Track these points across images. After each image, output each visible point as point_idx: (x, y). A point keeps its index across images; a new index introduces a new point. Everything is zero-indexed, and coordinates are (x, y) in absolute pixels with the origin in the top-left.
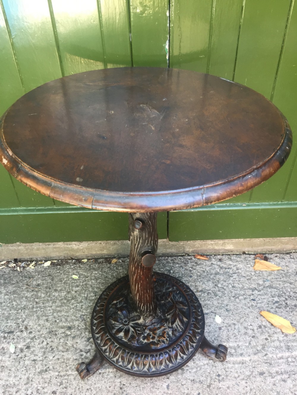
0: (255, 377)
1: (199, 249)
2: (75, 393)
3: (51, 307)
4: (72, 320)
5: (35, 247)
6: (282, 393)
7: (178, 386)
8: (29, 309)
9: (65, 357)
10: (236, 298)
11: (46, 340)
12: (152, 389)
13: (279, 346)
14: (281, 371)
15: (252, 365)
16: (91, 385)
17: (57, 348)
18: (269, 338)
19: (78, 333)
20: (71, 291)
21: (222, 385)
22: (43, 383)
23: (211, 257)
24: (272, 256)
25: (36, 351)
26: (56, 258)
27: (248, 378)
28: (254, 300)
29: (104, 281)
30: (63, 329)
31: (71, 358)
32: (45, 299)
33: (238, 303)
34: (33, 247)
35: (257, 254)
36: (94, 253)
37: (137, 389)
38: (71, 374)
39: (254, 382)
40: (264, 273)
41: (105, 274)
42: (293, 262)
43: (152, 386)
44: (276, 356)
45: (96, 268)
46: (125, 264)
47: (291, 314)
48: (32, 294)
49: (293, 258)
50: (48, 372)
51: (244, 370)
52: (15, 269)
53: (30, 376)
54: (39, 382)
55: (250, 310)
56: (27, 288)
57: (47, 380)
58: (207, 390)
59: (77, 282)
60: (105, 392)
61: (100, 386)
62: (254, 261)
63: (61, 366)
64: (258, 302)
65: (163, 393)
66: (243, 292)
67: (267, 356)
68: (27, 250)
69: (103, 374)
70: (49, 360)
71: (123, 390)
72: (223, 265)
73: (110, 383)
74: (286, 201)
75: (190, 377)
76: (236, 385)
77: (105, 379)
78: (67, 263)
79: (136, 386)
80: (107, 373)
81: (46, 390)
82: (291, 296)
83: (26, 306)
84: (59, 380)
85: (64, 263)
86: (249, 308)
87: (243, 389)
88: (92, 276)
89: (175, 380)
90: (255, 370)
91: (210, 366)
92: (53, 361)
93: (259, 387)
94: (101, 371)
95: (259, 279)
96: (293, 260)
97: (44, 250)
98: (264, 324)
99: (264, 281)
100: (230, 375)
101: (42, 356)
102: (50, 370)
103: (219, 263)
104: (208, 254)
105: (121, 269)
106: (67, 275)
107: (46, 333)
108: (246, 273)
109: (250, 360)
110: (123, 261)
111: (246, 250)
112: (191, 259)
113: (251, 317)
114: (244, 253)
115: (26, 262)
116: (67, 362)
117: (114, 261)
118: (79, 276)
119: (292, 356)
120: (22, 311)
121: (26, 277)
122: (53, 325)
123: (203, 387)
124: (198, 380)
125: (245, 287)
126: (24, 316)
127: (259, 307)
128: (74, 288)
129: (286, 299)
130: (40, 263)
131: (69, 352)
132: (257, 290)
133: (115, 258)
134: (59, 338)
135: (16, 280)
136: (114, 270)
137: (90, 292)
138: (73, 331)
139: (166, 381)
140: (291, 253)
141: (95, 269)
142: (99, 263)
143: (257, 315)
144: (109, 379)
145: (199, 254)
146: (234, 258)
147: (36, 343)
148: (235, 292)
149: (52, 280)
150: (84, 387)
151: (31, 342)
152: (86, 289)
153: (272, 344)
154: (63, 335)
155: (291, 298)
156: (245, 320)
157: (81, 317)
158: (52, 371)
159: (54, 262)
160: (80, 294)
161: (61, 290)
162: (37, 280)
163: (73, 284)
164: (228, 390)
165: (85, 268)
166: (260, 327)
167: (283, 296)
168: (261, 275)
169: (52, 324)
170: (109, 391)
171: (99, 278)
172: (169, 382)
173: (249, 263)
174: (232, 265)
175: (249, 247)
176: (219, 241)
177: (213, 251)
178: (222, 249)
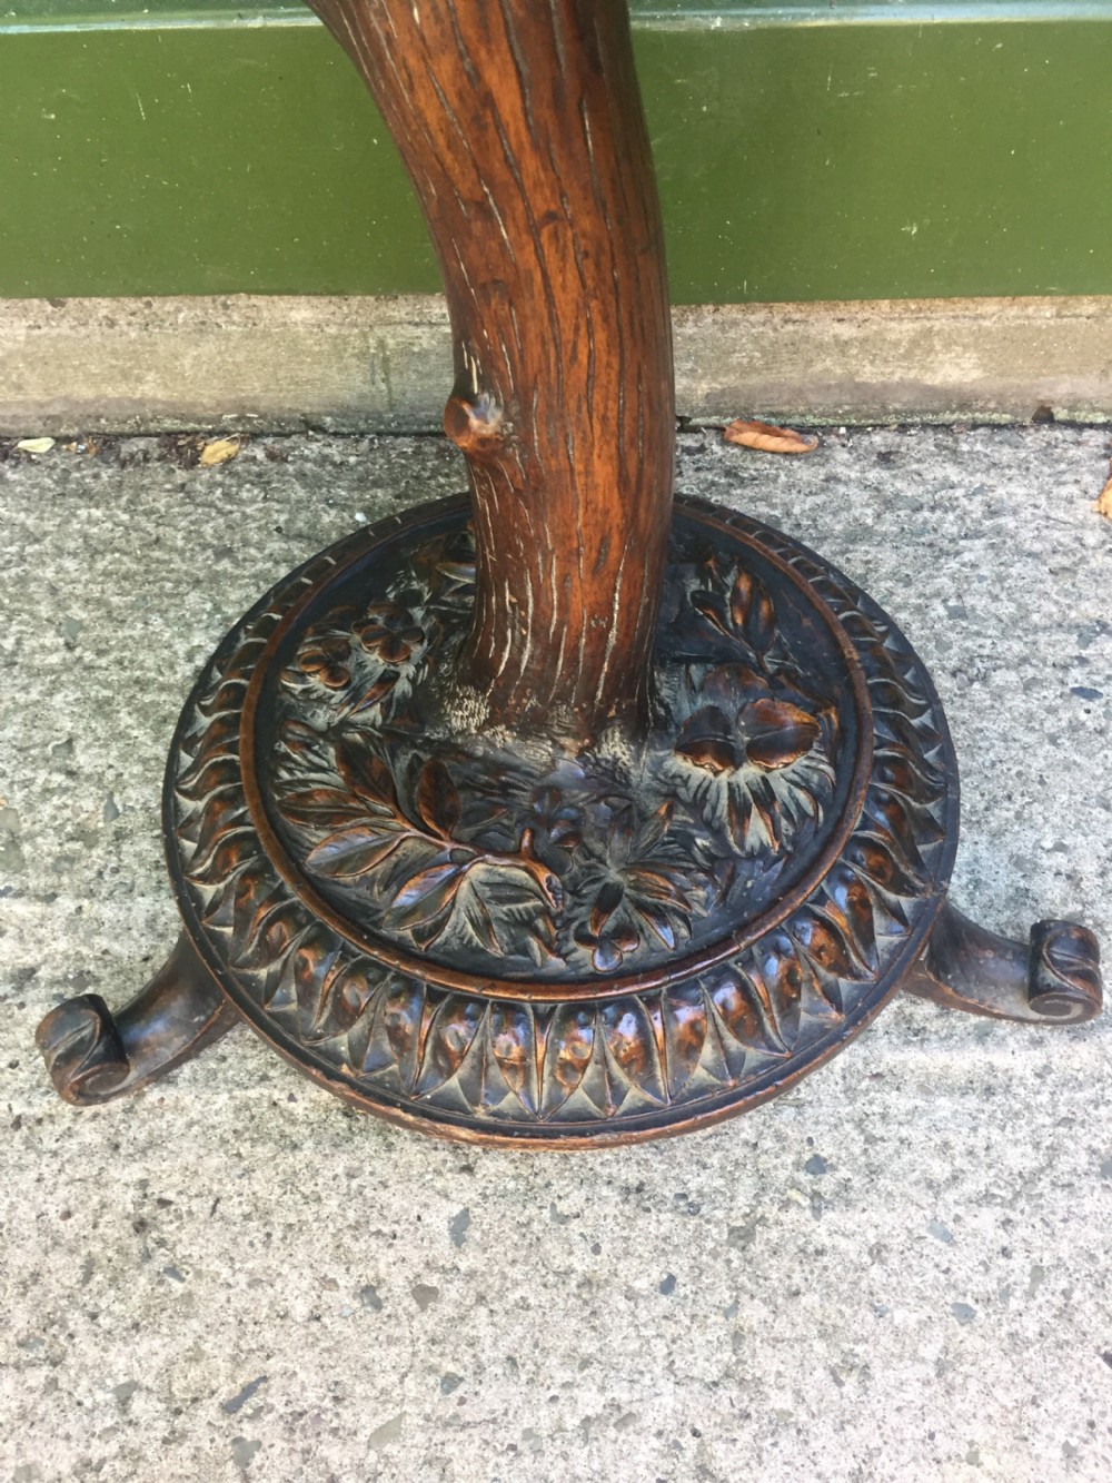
0: (1070, 1185)
1: (754, 380)
7: (527, 1225)
10: (971, 681)
12: (347, 1240)
15: (1055, 1106)
21: (830, 1234)
23: (832, 439)
27: (1017, 1195)
28: (1089, 694)
29: (134, 567)
36: (85, 392)
37: (246, 1232)
39: (1065, 1221)
41: (150, 527)
43: (351, 1215)
45: (96, 487)
46: (285, 473)
55: (1060, 755)
58: (729, 1262)
60: (30, 1244)
62: (1103, 463)
65: (420, 1268)
66: (1017, 647)
69: (37, 1129)
71: (155, 1234)
72: (899, 485)
73: (76, 1189)
75: (614, 1170)
76: (930, 1238)
77: (46, 1159)
79: (247, 1217)
80: (66, 1125)
86: (1053, 740)
87: (983, 1263)
88: (69, 535)
89: (511, 1185)
90: (1075, 1139)
93: (1092, 1257)
94: (30, 1104)
103: (874, 475)
104: (811, 420)
105: (253, 501)
108: (1045, 532)
109: (1043, 1073)
110: (271, 456)
111: (1060, 388)
112: (702, 449)
113: (1065, 797)
114: (1044, 417)
117: (217, 450)
123: (699, 1236)
124: (669, 1191)
125: (1035, 618)
133: (223, 433)
136: (211, 505)
137: (41, 625)
139: (452, 1184)
141: (91, 499)
142: (123, 465)
144: (71, 1160)
145: (749, 422)
146: (979, 447)
148: (969, 644)
152: (18, 605)
156: (1018, 816)
164: (875, 1271)
165: (34, 486)
170: (56, 1244)
171: (109, 546)
172: (471, 1195)
173: (1065, 478)
174: (960, 485)
175: (1081, 373)
176: (893, 321)
177: (846, 398)
178: (902, 385)
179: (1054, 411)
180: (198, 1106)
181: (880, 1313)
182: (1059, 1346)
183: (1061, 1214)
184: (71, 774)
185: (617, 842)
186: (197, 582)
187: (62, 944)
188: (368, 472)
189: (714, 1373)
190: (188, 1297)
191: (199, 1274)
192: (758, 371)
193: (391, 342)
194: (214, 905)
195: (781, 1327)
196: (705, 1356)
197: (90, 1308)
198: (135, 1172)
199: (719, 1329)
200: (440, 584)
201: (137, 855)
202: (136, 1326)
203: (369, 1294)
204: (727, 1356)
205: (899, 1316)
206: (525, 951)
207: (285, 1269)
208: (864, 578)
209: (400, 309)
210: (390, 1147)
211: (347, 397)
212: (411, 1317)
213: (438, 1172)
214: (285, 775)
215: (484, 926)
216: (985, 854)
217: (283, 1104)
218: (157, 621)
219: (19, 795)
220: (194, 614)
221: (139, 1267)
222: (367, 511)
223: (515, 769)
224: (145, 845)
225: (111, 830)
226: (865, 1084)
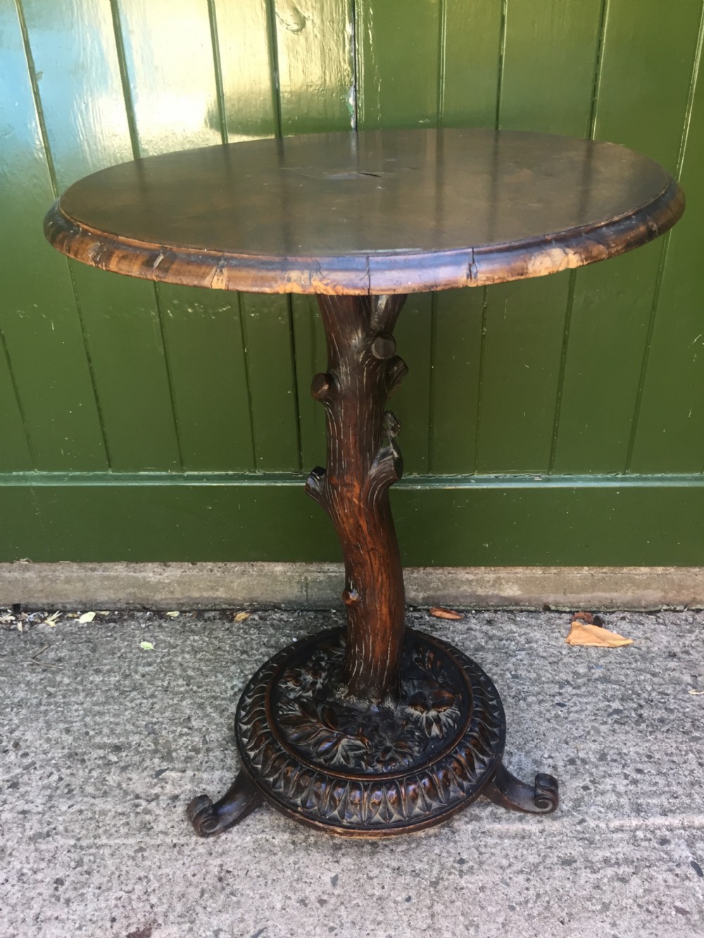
0: (550, 868)
1: (439, 593)
2: (110, 884)
3: (82, 703)
4: (127, 733)
5: (62, 575)
6: (615, 906)
7: (358, 880)
8: (29, 707)
9: (97, 809)
10: (520, 700)
11: (59, 770)
12: (294, 884)
13: (617, 804)
14: (617, 859)
15: (546, 842)
16: (150, 870)
17: (81, 788)
18: (592, 787)
19: (137, 758)
20: (133, 674)
21: (466, 883)
22: (35, 862)
23: (470, 615)
24: (613, 618)
25: (32, 794)
26: (107, 606)
27: (532, 871)
28: (562, 705)
29: (211, 657)
30: (102, 751)
31: (110, 811)
32: (70, 688)
33: (522, 711)
34: (57, 574)
35: (577, 612)
36: (196, 594)
37: (258, 881)
38: (106, 845)
39: (548, 879)
40: (592, 651)
41: (217, 643)
42: (662, 631)
43: (296, 876)
44: (607, 824)
45: (196, 629)
46: (266, 624)
47: (649, 738)
48: (43, 676)
49: (664, 624)
50: (51, 839)
51: (525, 852)
52: (12, 627)
53: (9, 844)
54: (27, 857)
55: (551, 725)
56: (32, 665)
57: (47, 854)
58: (430, 892)
59: (149, 656)
60: (181, 885)
61: (171, 873)
62: (569, 626)
63: (86, 827)
64: (572, 709)
65: (321, 893)
66: (536, 689)
67: (585, 824)
68: (43, 581)
69: (182, 848)
70: (58, 812)
71: (226, 882)
72: (494, 631)
73: (197, 867)
74: (633, 472)
75: (389, 863)
76: (501, 884)
77: (186, 857)
78: (132, 617)
79: (258, 877)
80: (193, 846)
81: (39, 876)
82: (652, 701)
83: (24, 701)
84: (75, 856)
85: (126, 617)
86: (549, 721)
87: (519, 892)
88: (186, 646)
89: (353, 867)
90: (552, 853)
91: (441, 839)
92: (68, 815)
93: (558, 891)
94: (179, 839)
95: (578, 664)
96: (662, 627)
97: (81, 584)
98: (581, 755)
99: (590, 668)
100: (489, 862)
101: (44, 804)
102: (56, 834)
103: (485, 628)
104: (462, 608)
105: (255, 634)
106: (128, 641)
107: (60, 758)
108: (548, 649)
109: (542, 832)
110: (261, 618)
111: (551, 598)
112: (421, 618)
113: (552, 740)
114: (547, 608)
115: (39, 613)
116: (100, 820)
117: (241, 616)
118: (155, 643)
119: (647, 826)
120: (12, 710)
121: (34, 644)
122: (80, 742)
123: (419, 884)
124: (409, 869)
125: (543, 679)
126: (16, 721)
127: (572, 721)
128: (141, 669)
129: (641, 706)
130: (70, 615)
131: (109, 799)
132: (571, 685)
133: (243, 610)
134: (89, 767)
135: (11, 649)
137: (176, 678)
138: (124, 754)
139: (332, 867)
140: (659, 611)
141: (194, 633)
142: (206, 621)
143: (567, 737)
144: (195, 858)
145: (439, 608)
146: (524, 619)
147: (33, 777)
148: (519, 687)
149: (94, 650)
150: (131, 872)
151: (23, 775)
152: (168, 670)
153: (599, 798)
154: (100, 762)
155: (653, 704)
156: (536, 746)
157: (146, 726)
158: (62, 835)
159: (104, 615)
160: (152, 680)
161: (109, 671)
162: (57, 650)
163: (140, 659)
164: (481, 895)
165: (173, 628)
166: (572, 762)
167: (632, 700)
168: (584, 654)
169: (79, 738)
170: (191, 885)
171: (201, 650)
172: (339, 870)
173: (556, 630)
174: (517, 632)
175: (556, 593)
176: (487, 574)
177: (473, 600)
178: (493, 596)
179: (551, 606)
180: (240, 841)
181: (482, 908)
182: (545, 918)
183: (547, 877)
184: (190, 728)
185: (390, 733)
186: (234, 663)
187: (189, 787)
188: (297, 624)
189: (425, 926)
190: (238, 902)
191: (242, 895)
192: (441, 590)
193: (309, 578)
194: (255, 757)
195: (448, 912)
196: (422, 921)
197: (203, 905)
198: (218, 861)
199: (426, 913)
200: (330, 655)
201: (215, 756)
202: (220, 911)
203: (303, 902)
204: (429, 921)
205: (489, 909)
206: (360, 765)
207: (273, 893)
208: (481, 664)
209: (313, 567)
210: (309, 855)
211: (291, 597)
212: (318, 909)
213: (326, 863)
214: (281, 713)
215: (347, 758)
216: (523, 759)
217: (271, 840)
218: (220, 676)
219: (171, 736)
220: (234, 673)
221: (221, 892)
222: (297, 637)
223: (357, 710)
224: (218, 753)
225: (205, 748)
226: (479, 835)
